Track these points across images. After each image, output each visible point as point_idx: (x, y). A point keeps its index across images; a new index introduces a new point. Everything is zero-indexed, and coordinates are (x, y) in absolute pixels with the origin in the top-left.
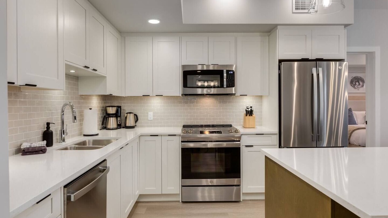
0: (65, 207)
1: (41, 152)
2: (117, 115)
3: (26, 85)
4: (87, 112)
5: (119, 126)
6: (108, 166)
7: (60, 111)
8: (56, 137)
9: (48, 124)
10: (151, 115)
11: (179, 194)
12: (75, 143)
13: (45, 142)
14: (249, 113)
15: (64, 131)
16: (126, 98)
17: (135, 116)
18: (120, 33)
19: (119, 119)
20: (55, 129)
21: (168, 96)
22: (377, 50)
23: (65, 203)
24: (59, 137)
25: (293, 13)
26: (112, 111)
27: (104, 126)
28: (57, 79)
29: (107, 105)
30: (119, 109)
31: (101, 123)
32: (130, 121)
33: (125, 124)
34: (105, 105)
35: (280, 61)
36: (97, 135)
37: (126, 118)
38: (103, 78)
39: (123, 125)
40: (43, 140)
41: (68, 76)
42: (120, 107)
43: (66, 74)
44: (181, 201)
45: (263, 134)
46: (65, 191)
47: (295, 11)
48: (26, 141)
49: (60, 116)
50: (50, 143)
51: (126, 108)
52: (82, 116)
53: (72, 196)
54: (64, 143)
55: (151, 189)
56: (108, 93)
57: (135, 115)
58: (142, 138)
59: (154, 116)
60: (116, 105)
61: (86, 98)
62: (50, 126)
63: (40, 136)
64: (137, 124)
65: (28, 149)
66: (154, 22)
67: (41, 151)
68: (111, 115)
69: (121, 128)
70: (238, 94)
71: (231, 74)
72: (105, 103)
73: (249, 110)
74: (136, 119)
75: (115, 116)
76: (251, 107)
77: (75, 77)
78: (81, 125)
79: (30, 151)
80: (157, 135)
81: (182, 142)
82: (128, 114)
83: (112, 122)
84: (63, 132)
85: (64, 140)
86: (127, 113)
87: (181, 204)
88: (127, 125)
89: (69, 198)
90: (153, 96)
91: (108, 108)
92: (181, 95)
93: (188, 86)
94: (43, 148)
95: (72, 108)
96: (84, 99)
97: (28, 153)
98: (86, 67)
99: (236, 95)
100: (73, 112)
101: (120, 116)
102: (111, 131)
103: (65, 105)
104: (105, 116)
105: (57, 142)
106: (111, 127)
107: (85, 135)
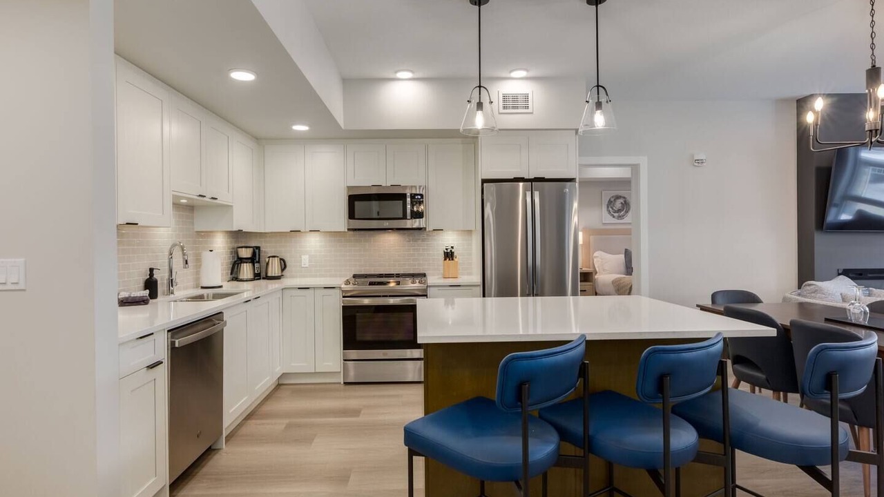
0: (169, 352)
1: (142, 303)
2: (253, 260)
3: (127, 224)
4: (206, 255)
5: (257, 276)
6: (224, 320)
7: (167, 253)
8: (161, 288)
9: (151, 270)
10: (305, 260)
11: (340, 372)
12: (189, 296)
13: (147, 292)
14: (449, 255)
15: (172, 280)
16: (268, 235)
17: (282, 262)
18: (257, 139)
19: (257, 265)
20: (161, 277)
21: (331, 232)
22: (643, 161)
23: (169, 347)
24: (165, 288)
25: (499, 113)
26: (245, 253)
27: (234, 276)
28: (161, 214)
29: (240, 245)
30: (257, 251)
31: (230, 271)
32: (274, 269)
33: (266, 274)
34: (236, 245)
35: (484, 181)
36: (221, 287)
37: (268, 264)
38: (228, 208)
39: (263, 274)
40: (145, 289)
41: (177, 205)
42: (258, 248)
43: (174, 204)
44: (342, 383)
45: (459, 286)
46: (169, 336)
47: (502, 111)
48: (124, 290)
49: (167, 261)
50: (153, 295)
51: (268, 249)
52: (198, 260)
53: (177, 341)
54: (172, 296)
55: (299, 365)
56: (235, 229)
57: (281, 259)
58: (286, 292)
59: (310, 261)
60: (253, 245)
61: (206, 235)
62: (154, 272)
63: (142, 285)
64: (284, 273)
65: (127, 298)
66: (300, 128)
67: (143, 301)
68: (244, 260)
69: (260, 279)
70: (430, 228)
71: (418, 198)
72: (236, 242)
73: (449, 251)
74: (283, 266)
75: (250, 261)
76: (452, 247)
77: (190, 206)
78: (198, 273)
79: (129, 301)
80: (308, 288)
81: (344, 297)
82: (271, 258)
83: (246, 270)
84: (171, 282)
85: (172, 293)
86: (269, 257)
87: (342, 386)
88: (269, 274)
89: (173, 343)
90: (305, 232)
91: (240, 249)
92: (346, 230)
93: (356, 217)
94: (145, 298)
95: (183, 250)
96: (202, 237)
97: (127, 304)
98: (200, 196)
99: (427, 230)
100: (184, 254)
101: (259, 262)
102: (245, 283)
103: (174, 245)
104: (235, 262)
105: (164, 294)
106: (245, 277)
107: (202, 288)
